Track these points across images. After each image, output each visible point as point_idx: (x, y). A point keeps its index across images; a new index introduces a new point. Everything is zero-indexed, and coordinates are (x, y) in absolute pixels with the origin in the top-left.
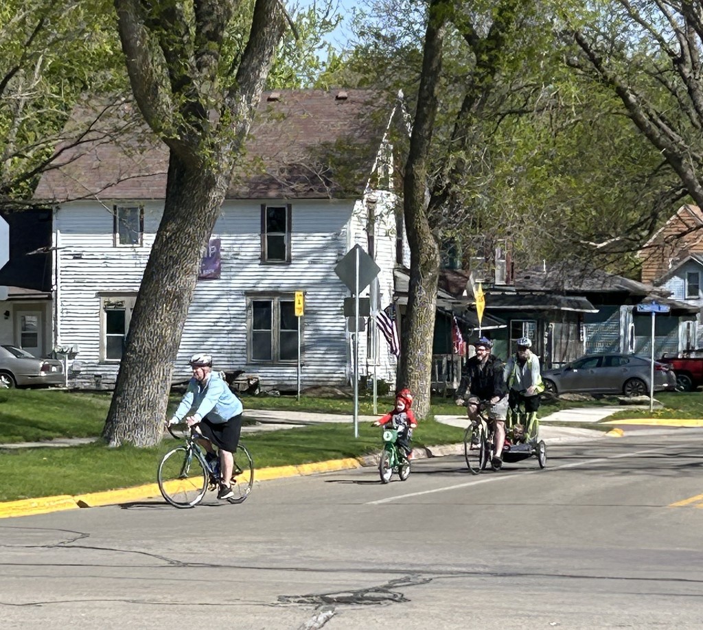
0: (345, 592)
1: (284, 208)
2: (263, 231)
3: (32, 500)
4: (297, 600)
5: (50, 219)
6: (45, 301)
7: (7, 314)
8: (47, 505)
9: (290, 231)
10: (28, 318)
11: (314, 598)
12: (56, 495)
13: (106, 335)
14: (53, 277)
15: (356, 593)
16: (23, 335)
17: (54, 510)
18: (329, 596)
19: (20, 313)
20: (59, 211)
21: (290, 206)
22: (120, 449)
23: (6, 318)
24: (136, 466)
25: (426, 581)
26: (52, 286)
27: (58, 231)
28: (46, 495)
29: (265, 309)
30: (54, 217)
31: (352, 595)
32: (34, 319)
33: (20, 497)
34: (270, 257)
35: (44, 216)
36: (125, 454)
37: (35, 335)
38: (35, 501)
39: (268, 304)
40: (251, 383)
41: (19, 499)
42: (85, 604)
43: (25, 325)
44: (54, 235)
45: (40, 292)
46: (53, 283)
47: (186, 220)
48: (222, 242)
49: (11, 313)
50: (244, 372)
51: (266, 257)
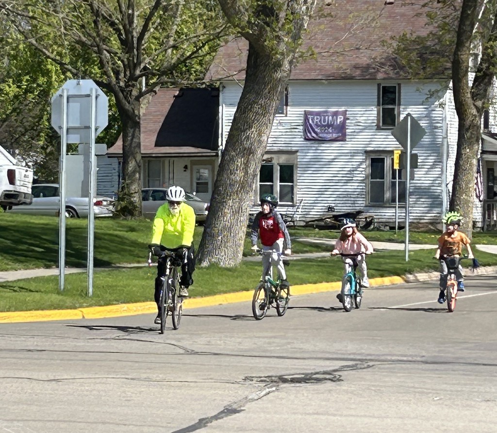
0: (299, 374)
1: (395, 87)
2: (379, 105)
3: (124, 305)
4: (259, 379)
5: (218, 96)
6: (214, 158)
7: (186, 167)
8: (135, 309)
9: (399, 104)
10: (202, 171)
11: (273, 378)
12: (144, 301)
13: (259, 183)
14: (220, 139)
15: (306, 374)
16: (198, 184)
17: (140, 313)
18: (286, 377)
19: (195, 167)
20: (224, 89)
21: (399, 85)
22: (207, 268)
23: (185, 171)
24: (216, 281)
25: (369, 367)
26: (219, 147)
27: (224, 105)
28: (136, 302)
29: (380, 164)
30: (221, 94)
31: (303, 376)
32: (206, 171)
33: (114, 303)
34: (384, 123)
35: (214, 93)
36: (211, 272)
37: (207, 184)
38: (125, 306)
39: (382, 160)
40: (368, 220)
41: (112, 304)
42: (93, 380)
43: (200, 176)
44: (220, 108)
45: (209, 151)
46: (220, 144)
47: (259, 94)
48: (347, 113)
49: (189, 167)
50: (363, 212)
51: (381, 124)
